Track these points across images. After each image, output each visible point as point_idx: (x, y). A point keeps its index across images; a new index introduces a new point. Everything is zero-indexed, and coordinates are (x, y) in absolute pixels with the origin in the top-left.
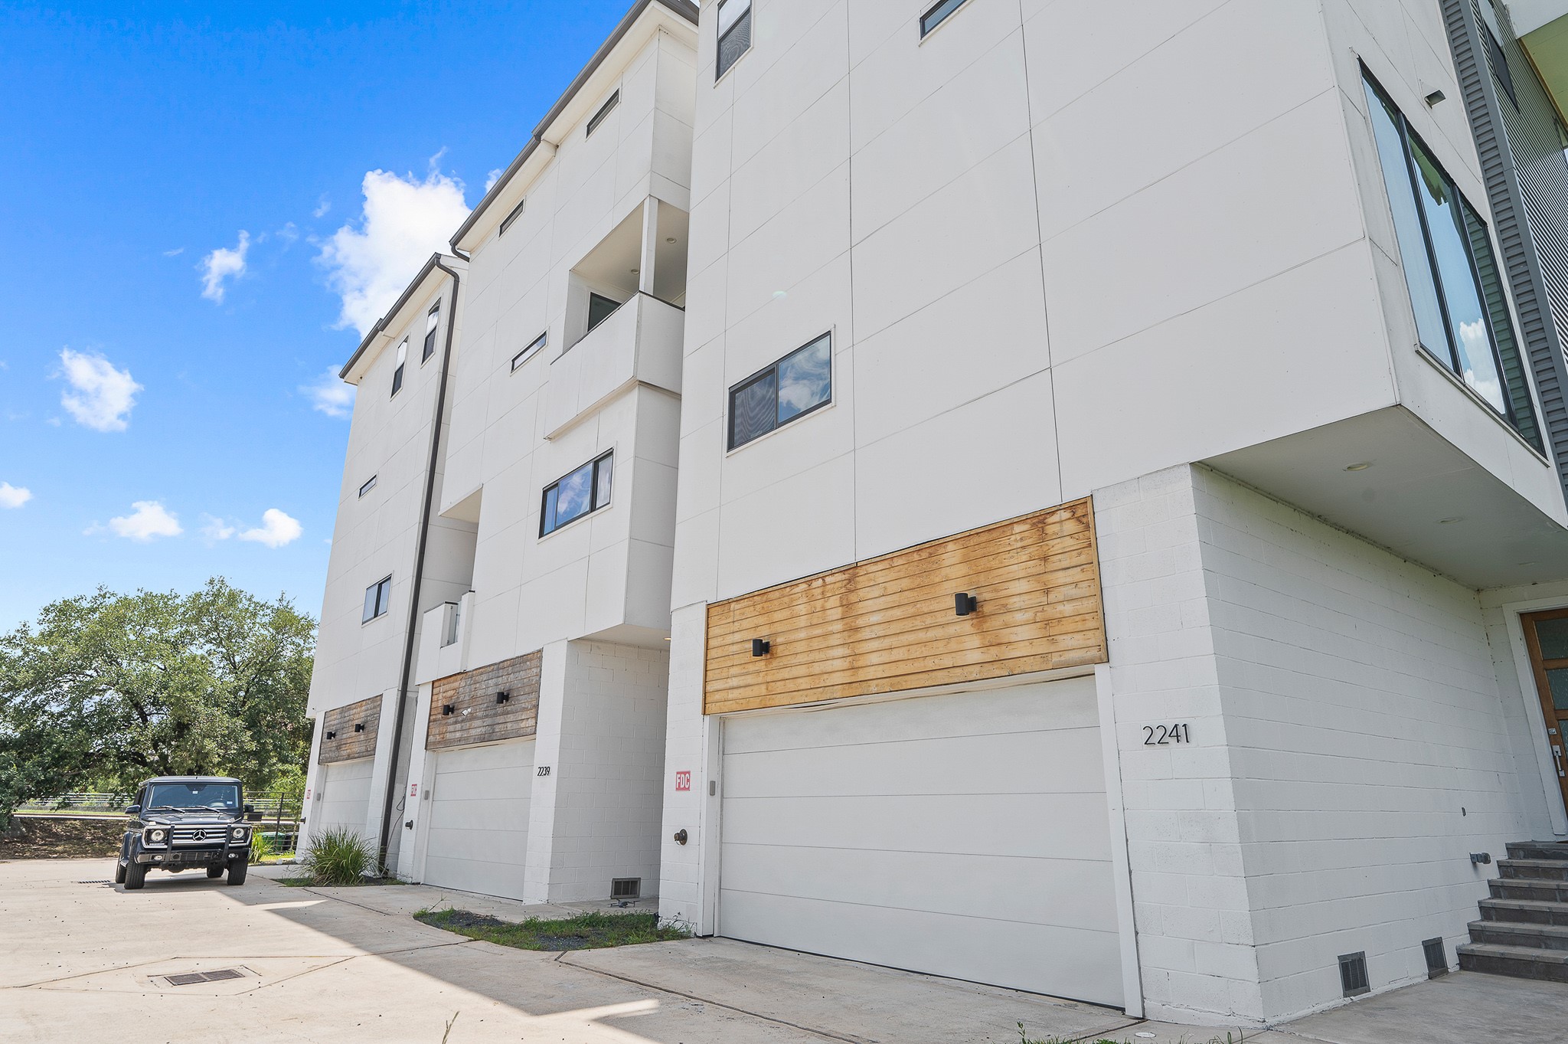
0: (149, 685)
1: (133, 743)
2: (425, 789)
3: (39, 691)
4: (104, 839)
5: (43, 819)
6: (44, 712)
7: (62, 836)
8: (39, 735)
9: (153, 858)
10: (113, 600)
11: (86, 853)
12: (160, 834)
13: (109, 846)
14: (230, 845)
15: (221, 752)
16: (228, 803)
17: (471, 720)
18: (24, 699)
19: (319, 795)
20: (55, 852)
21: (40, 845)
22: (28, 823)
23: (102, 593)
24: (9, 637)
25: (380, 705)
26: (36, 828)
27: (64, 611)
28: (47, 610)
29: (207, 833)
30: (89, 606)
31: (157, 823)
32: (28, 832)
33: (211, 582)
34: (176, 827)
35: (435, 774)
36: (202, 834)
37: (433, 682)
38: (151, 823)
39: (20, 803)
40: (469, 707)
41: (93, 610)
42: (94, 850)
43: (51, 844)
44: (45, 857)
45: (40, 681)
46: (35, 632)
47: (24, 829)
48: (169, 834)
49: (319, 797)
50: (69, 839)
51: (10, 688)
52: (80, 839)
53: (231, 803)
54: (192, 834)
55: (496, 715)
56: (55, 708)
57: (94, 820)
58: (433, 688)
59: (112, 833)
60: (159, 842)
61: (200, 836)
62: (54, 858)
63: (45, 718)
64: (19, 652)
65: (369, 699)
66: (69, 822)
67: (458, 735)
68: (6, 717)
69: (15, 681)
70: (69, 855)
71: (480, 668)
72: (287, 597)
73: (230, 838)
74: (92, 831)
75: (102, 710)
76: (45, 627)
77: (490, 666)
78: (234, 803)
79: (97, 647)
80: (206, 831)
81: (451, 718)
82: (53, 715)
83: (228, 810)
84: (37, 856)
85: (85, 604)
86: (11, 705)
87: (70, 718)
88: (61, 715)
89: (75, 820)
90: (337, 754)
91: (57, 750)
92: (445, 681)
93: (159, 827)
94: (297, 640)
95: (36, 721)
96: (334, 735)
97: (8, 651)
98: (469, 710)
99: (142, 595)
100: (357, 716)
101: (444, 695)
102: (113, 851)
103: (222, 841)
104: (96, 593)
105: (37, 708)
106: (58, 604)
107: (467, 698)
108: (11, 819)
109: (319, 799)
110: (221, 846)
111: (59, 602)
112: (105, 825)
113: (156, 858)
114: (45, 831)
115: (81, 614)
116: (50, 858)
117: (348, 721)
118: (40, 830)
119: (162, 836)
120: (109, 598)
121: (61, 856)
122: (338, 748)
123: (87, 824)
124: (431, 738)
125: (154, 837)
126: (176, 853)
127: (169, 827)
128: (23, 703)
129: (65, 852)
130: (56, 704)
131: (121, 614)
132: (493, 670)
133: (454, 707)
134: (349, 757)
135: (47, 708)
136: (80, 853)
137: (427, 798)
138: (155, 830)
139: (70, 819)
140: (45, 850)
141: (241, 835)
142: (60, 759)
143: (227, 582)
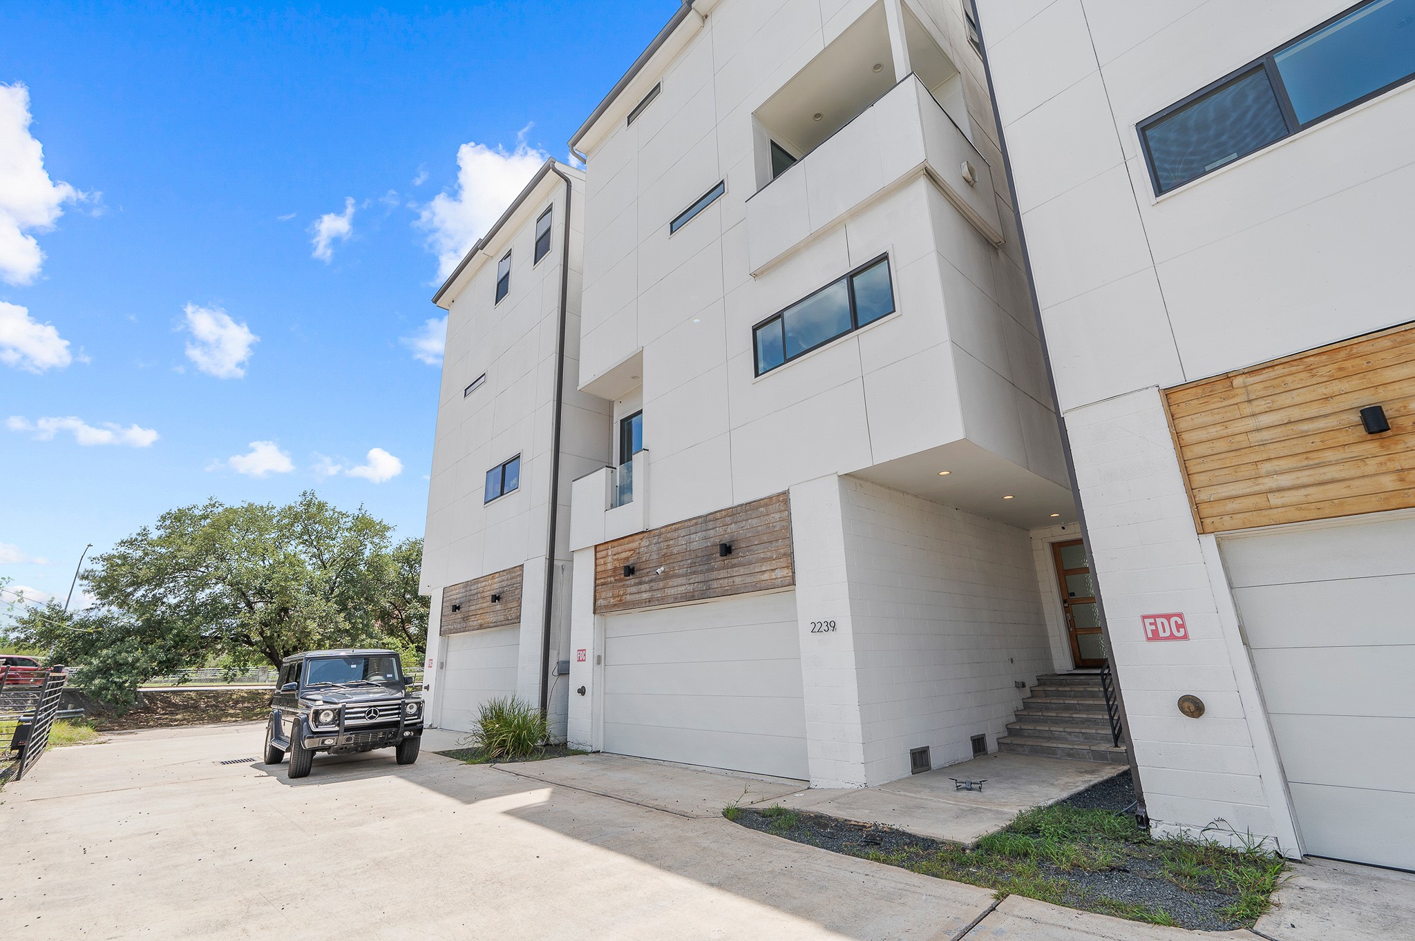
0: (256, 577)
1: (243, 625)
2: (597, 654)
3: (159, 585)
4: (216, 706)
5: (163, 692)
6: (163, 603)
7: (180, 705)
8: (160, 623)
9: (323, 743)
10: (220, 509)
11: (203, 719)
12: (328, 715)
13: (222, 713)
14: (405, 722)
15: (321, 630)
16: (388, 676)
17: (665, 579)
18: (144, 592)
19: (442, 664)
20: (176, 720)
21: (161, 714)
22: (151, 696)
23: (212, 503)
24: (131, 538)
25: (522, 575)
26: (157, 700)
27: (179, 517)
28: (163, 518)
29: (380, 711)
30: (200, 513)
31: (324, 702)
32: (150, 704)
33: (304, 494)
34: (348, 706)
35: (604, 638)
36: (375, 712)
37: (596, 547)
38: (318, 703)
39: (145, 680)
40: (661, 566)
41: (205, 517)
42: (209, 717)
43: (172, 713)
44: (168, 725)
45: (160, 576)
46: (154, 535)
47: (147, 702)
48: (339, 715)
49: (442, 666)
50: (186, 708)
51: (132, 584)
52: (196, 707)
53: (391, 676)
54: (364, 712)
55: (712, 570)
56: (172, 600)
57: (206, 691)
58: (596, 552)
59: (223, 701)
60: (327, 724)
61: (372, 714)
62: (175, 725)
63: (163, 609)
64: (140, 553)
65: (504, 571)
66: (186, 694)
67: (645, 596)
68: (130, 608)
69: (137, 577)
70: (188, 722)
71: (673, 524)
72: (364, 508)
73: (404, 715)
74: (206, 700)
75: (215, 600)
76: (162, 532)
77: (690, 520)
78: (394, 675)
79: (210, 545)
80: (379, 708)
81: (632, 580)
82: (170, 606)
83: (389, 684)
84: (160, 724)
85: (197, 512)
86: (133, 598)
87: (185, 608)
88: (178, 606)
89: (191, 691)
90: (464, 625)
91: (177, 635)
92: (616, 543)
93: (328, 706)
94: (376, 540)
95: (155, 611)
96: (458, 608)
97: (131, 551)
98: (662, 568)
99: (246, 506)
100: (489, 588)
101: (615, 557)
102: (227, 717)
103: (395, 718)
104: (207, 502)
105: (157, 600)
106: (173, 512)
107: (655, 557)
108: (136, 693)
109: (442, 668)
110: (396, 724)
111: (174, 510)
112: (216, 695)
113: (327, 742)
114: (165, 702)
115: (195, 520)
116: (171, 726)
117: (477, 593)
118: (161, 702)
119: (332, 716)
120: (217, 507)
121: (180, 724)
122: (466, 619)
123: (201, 694)
124: (598, 603)
125: (322, 718)
126: (348, 735)
127: (340, 706)
128: (143, 596)
129: (185, 719)
130: (173, 596)
131: (229, 519)
132: (696, 524)
133: (633, 568)
134: (481, 627)
135: (165, 600)
136: (198, 720)
137: (599, 663)
138: (323, 710)
139: (187, 691)
140: (167, 719)
141: (414, 710)
142: (181, 640)
143: (316, 494)
